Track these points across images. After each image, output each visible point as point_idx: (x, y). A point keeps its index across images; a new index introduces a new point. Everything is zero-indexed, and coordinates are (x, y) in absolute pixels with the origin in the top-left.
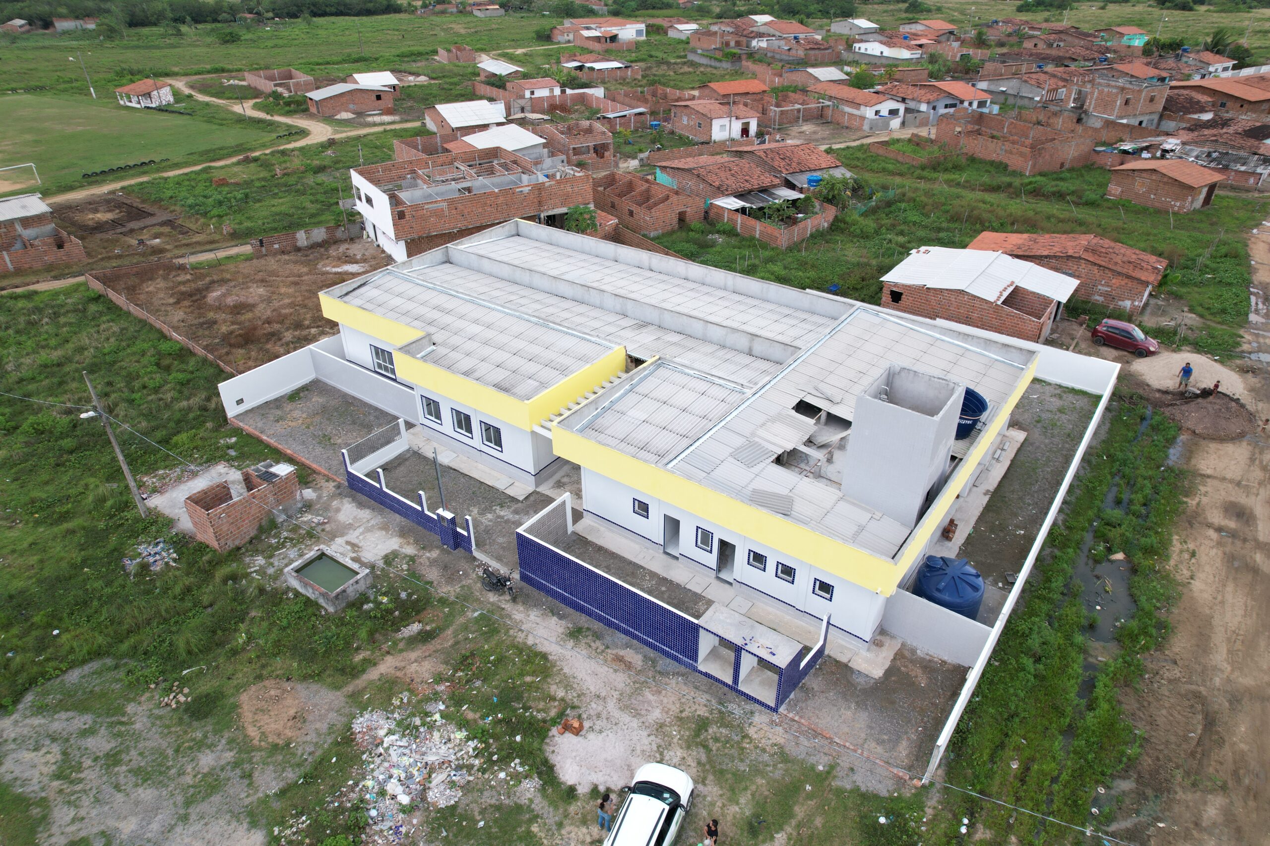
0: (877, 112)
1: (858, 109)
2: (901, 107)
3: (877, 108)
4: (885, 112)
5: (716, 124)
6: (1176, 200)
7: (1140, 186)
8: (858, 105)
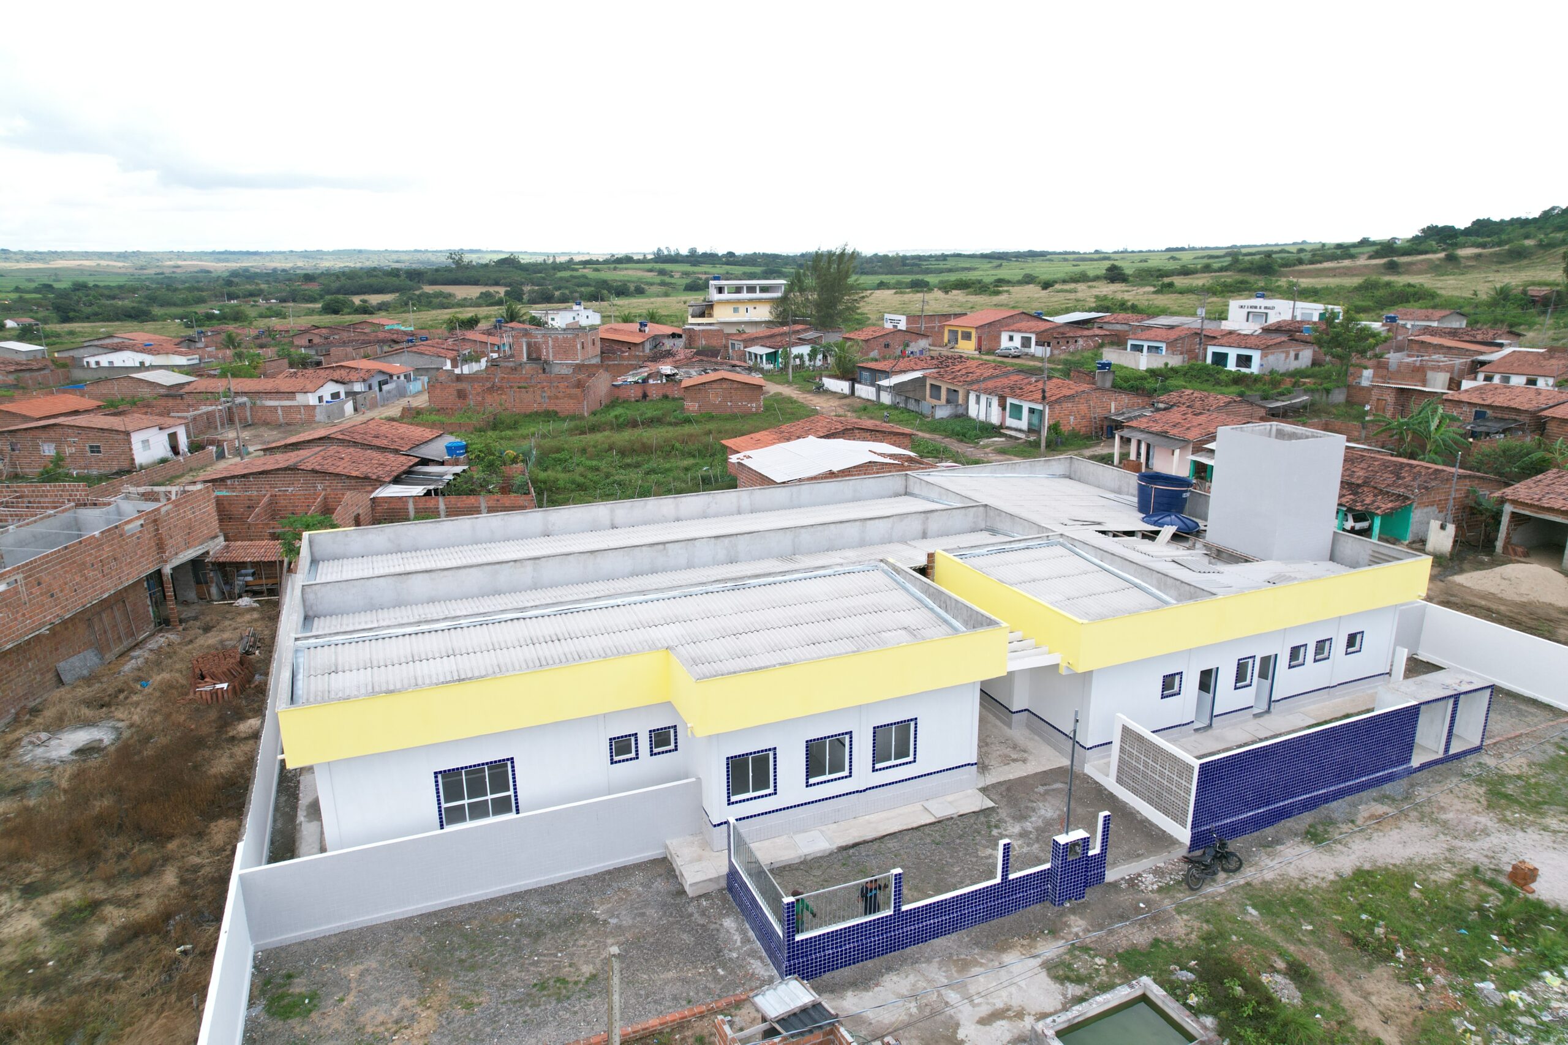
0: (320, 399)
1: (294, 399)
2: (341, 389)
3: (320, 393)
4: (327, 397)
5: (136, 439)
6: (751, 401)
7: (714, 397)
8: (292, 394)
